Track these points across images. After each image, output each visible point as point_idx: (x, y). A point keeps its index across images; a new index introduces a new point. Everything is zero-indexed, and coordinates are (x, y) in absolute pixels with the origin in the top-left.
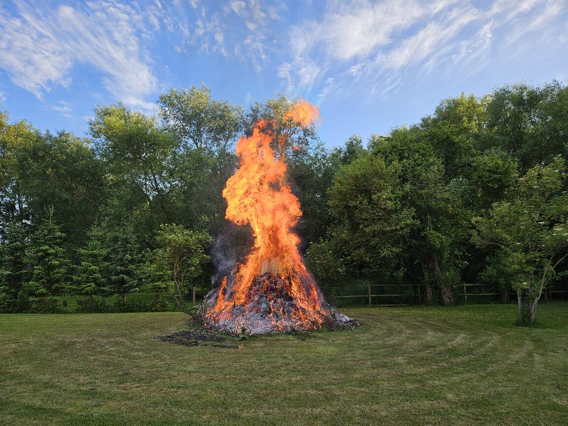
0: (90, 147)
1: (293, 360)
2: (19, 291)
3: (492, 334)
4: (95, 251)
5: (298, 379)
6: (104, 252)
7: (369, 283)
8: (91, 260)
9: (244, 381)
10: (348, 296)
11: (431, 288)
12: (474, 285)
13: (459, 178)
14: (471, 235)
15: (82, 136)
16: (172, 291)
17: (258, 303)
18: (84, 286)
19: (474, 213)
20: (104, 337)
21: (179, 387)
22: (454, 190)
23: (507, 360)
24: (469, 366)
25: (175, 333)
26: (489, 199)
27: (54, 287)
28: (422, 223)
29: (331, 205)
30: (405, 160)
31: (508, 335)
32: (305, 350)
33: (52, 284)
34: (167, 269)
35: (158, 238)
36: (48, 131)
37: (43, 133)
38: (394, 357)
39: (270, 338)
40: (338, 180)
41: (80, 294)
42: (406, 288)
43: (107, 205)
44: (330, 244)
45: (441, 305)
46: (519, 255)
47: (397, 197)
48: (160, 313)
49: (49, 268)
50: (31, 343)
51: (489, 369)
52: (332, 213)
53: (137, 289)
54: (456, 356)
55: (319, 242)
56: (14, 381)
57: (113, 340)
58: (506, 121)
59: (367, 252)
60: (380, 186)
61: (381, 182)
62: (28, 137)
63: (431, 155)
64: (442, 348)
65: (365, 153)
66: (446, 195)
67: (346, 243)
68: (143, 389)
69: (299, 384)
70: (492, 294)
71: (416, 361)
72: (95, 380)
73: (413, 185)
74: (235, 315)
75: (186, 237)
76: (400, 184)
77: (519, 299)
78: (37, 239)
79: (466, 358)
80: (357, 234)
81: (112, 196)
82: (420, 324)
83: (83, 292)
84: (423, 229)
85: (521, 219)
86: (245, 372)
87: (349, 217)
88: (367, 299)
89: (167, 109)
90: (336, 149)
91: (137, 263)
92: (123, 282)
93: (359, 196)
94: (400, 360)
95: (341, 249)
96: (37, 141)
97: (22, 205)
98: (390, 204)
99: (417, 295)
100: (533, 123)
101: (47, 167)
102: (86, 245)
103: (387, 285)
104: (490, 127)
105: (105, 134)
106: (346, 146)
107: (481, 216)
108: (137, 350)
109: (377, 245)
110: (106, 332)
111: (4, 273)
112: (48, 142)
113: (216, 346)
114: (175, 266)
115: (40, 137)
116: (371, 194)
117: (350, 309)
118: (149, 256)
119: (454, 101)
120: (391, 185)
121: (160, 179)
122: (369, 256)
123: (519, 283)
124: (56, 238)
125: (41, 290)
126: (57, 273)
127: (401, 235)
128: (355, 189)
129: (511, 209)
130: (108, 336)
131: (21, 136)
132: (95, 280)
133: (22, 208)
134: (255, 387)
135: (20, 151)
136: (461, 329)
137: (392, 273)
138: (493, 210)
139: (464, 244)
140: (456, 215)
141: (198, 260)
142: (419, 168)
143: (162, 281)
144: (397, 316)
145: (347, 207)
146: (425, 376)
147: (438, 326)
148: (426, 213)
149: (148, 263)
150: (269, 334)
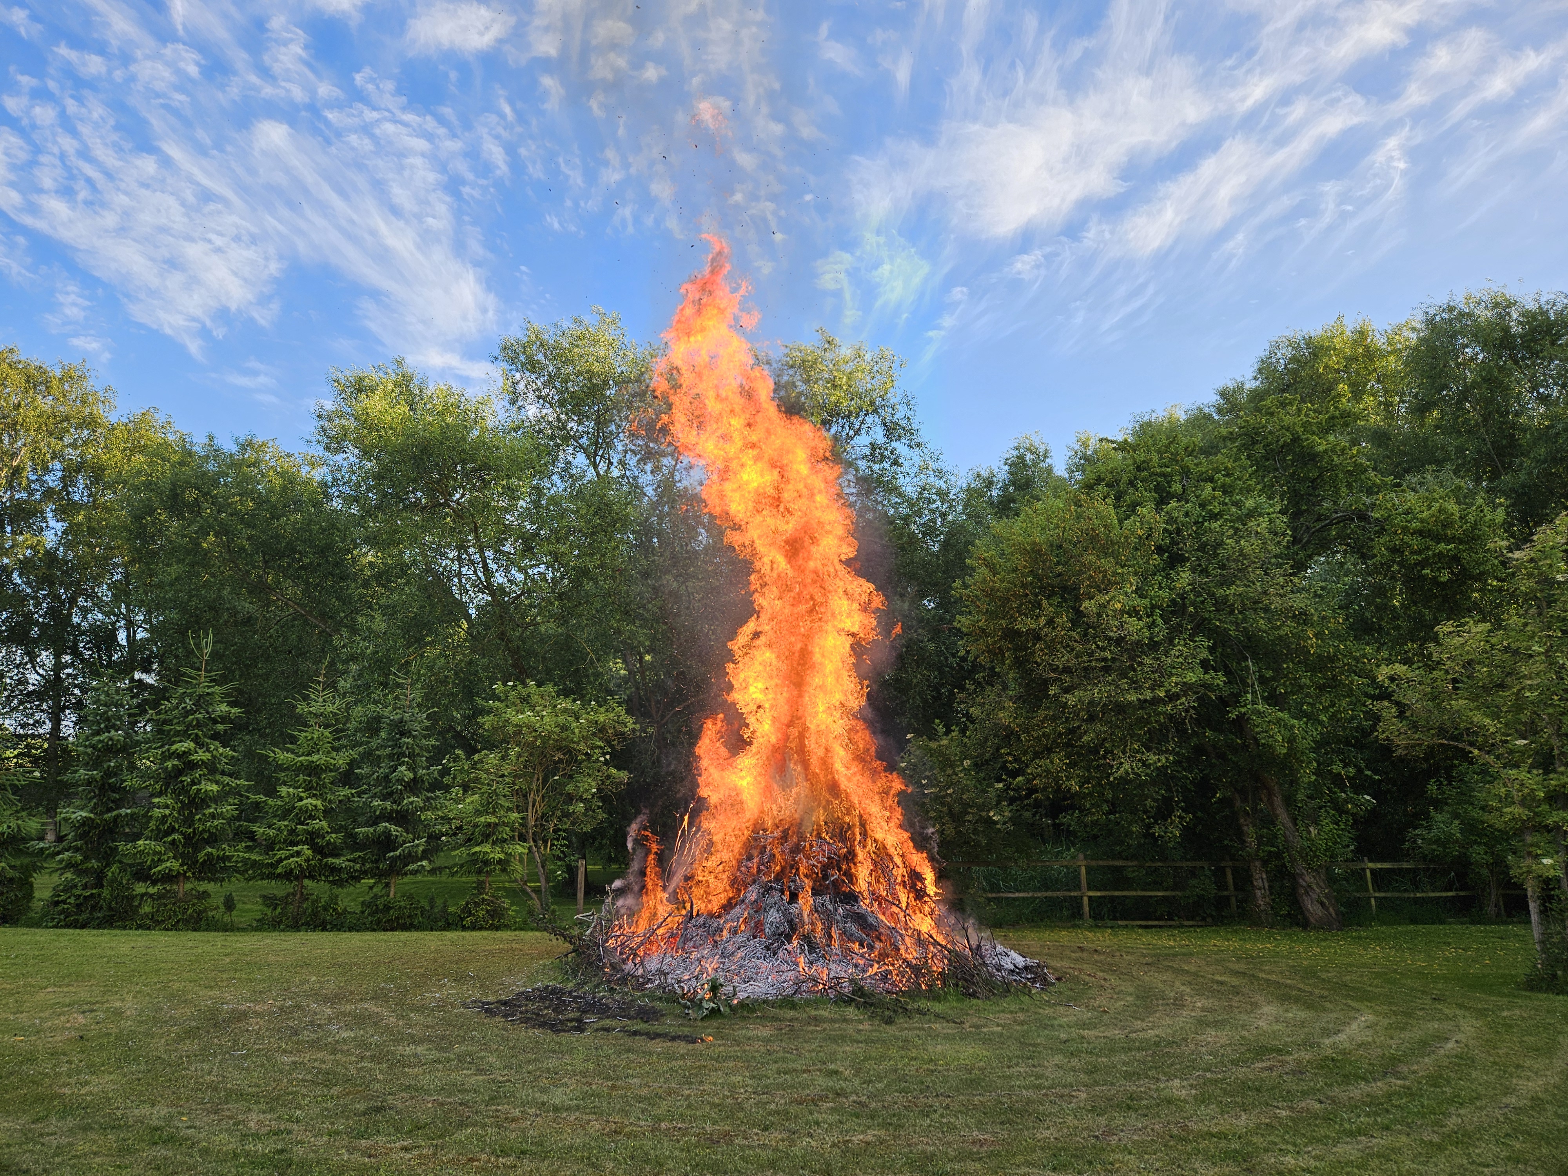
0: (318, 478)
1: (857, 1082)
2: (108, 865)
3: (1455, 1016)
4: (315, 757)
5: (870, 1138)
6: (341, 760)
7: (1081, 856)
8: (305, 781)
9: (712, 1141)
10: (1021, 895)
11: (1267, 872)
12: (1396, 865)
13: (1334, 553)
14: (1377, 718)
15: (298, 449)
16: (519, 870)
17: (758, 908)
18: (282, 854)
19: (1384, 654)
20: (326, 1000)
21: (522, 1153)
22: (1322, 588)
23: (1505, 1094)
24: (1387, 1111)
25: (523, 993)
26: (1428, 615)
27: (201, 856)
28: (1230, 682)
29: (964, 630)
30: (1173, 504)
31: (1505, 1018)
32: (893, 1052)
33: (197, 849)
34: (509, 809)
35: (487, 721)
36: (211, 438)
37: (199, 443)
38: (1158, 1080)
39: (792, 1014)
40: (984, 559)
41: (271, 876)
42: (1193, 873)
43: (354, 630)
44: (965, 740)
45: (1298, 925)
46: (1524, 775)
47: (1153, 607)
48: (485, 933)
49: (192, 801)
50: (128, 1013)
51: (1452, 1122)
52: (968, 652)
53: (424, 863)
54: (1347, 1079)
55: (933, 735)
56: (70, 1122)
57: (349, 1007)
58: (1464, 395)
59: (1072, 765)
60: (1105, 576)
61: (1107, 564)
62: (160, 452)
63: (1249, 490)
64: (1306, 1056)
65: (1058, 487)
66: (1299, 601)
67: (1009, 736)
68: (420, 1156)
69: (873, 1156)
70: (1450, 894)
71: (1225, 1092)
72: (289, 1126)
73: (1201, 572)
74: (692, 944)
75: (561, 719)
76: (1164, 570)
77: (1533, 907)
78: (165, 722)
79: (1378, 1088)
80: (1042, 713)
81: (371, 607)
82: (1235, 981)
83: (279, 870)
84: (1235, 699)
85: (1524, 670)
86: (713, 1115)
87: (1019, 663)
88: (1078, 901)
89: (518, 376)
90: (979, 476)
91: (428, 791)
92: (387, 843)
93: (1044, 602)
94: (1177, 1088)
95: (996, 755)
96: (182, 464)
97: (135, 632)
98: (1134, 625)
99: (1225, 893)
100: (1544, 399)
101: (203, 532)
102: (294, 740)
103: (1135, 863)
104: (1418, 410)
105: (358, 442)
106: (1007, 468)
107: (1406, 661)
108: (414, 1040)
109: (1102, 745)
110: (331, 987)
111: (73, 816)
112: (211, 467)
113: (635, 1033)
114: (530, 800)
115: (190, 454)
116: (1078, 599)
117: (1027, 933)
118: (461, 771)
119: (1309, 342)
120: (1136, 574)
121: (496, 560)
122: (1078, 776)
123: (1529, 861)
124: (215, 721)
125: (168, 864)
126: (213, 816)
127: (1171, 717)
128: (1031, 583)
129: (1494, 640)
130: (336, 996)
131: (142, 450)
132: (312, 838)
133: (134, 640)
134: (742, 1158)
135: (136, 489)
136: (1360, 999)
137: (1149, 826)
138: (1438, 643)
139: (1360, 746)
140: (1332, 659)
141: (593, 784)
142: (1215, 525)
143: (494, 843)
144: (1167, 955)
145: (1011, 634)
146: (1255, 1140)
147: (1290, 987)
148: (1241, 652)
149: (457, 791)
150: (788, 1002)
